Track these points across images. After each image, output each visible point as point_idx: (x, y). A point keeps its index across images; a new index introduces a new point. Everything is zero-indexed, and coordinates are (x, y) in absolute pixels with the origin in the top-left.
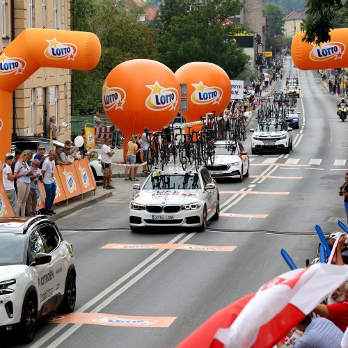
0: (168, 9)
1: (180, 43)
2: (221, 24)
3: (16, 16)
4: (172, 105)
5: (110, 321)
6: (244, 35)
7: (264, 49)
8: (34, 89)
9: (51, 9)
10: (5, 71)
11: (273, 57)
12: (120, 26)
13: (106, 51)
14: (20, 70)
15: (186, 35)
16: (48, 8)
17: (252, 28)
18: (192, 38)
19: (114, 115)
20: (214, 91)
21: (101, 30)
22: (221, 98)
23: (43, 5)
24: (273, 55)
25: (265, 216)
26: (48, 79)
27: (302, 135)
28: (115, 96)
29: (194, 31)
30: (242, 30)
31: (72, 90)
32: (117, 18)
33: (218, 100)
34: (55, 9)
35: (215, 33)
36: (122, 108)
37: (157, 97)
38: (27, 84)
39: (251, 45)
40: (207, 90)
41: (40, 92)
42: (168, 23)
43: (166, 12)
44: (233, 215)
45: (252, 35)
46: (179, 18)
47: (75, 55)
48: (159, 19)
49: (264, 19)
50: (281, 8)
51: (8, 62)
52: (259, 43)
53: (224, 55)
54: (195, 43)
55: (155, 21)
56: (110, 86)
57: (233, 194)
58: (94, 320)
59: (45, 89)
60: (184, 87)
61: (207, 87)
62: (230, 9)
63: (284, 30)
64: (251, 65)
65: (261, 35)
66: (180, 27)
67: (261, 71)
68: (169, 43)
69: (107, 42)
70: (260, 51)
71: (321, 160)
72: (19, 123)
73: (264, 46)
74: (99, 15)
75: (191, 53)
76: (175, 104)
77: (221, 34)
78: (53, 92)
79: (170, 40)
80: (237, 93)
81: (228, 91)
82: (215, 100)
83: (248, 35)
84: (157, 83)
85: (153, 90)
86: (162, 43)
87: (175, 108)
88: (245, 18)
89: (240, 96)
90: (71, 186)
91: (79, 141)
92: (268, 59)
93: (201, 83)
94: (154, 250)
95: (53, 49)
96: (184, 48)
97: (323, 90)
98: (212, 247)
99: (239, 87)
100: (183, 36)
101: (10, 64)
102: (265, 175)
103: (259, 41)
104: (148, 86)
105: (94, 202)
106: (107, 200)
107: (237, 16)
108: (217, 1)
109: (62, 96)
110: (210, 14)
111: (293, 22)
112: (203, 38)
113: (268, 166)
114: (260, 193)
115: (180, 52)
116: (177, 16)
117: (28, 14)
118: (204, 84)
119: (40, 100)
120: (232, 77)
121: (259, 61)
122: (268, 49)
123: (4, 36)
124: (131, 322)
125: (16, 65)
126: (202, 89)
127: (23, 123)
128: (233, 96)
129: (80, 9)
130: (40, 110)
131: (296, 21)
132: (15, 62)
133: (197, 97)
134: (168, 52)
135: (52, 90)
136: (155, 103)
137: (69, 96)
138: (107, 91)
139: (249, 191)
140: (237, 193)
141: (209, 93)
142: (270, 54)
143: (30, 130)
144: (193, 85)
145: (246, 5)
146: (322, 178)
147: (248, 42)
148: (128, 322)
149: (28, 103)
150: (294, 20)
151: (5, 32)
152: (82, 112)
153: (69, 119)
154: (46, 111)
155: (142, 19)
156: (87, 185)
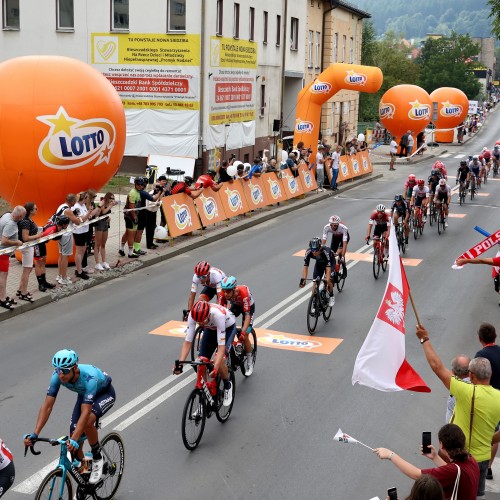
0: (427, 51)
1: (435, 74)
2: (464, 61)
3: (325, 53)
4: (426, 116)
6: (480, 69)
7: (494, 79)
8: (335, 103)
9: (349, 49)
10: (317, 91)
12: (395, 62)
13: (386, 78)
14: (328, 91)
15: (440, 69)
17: (486, 64)
18: (444, 70)
19: (387, 122)
20: (457, 108)
21: (381, 64)
22: (461, 113)
23: (343, 46)
26: (343, 96)
28: (387, 109)
29: (445, 66)
30: (479, 66)
31: (360, 104)
32: (394, 56)
33: (459, 114)
35: (460, 68)
36: (392, 117)
37: (416, 110)
38: (331, 100)
39: (484, 77)
40: (452, 107)
41: (338, 105)
42: (427, 60)
43: (425, 53)
45: (486, 69)
47: (365, 82)
48: (420, 57)
49: (495, 59)
52: (490, 75)
53: (465, 83)
54: (445, 74)
55: (418, 58)
56: (384, 102)
59: (342, 103)
60: (435, 105)
61: (452, 105)
62: (471, 52)
64: (484, 90)
65: (492, 69)
66: (435, 63)
67: (490, 95)
68: (427, 74)
69: (385, 73)
70: (491, 80)
72: (323, 126)
73: (494, 77)
74: (382, 53)
76: (428, 115)
77: (464, 68)
79: (428, 71)
80: (472, 109)
81: (466, 108)
82: (457, 114)
83: (483, 69)
84: (417, 101)
85: (414, 106)
86: (422, 74)
87: (428, 118)
88: (481, 58)
89: (475, 112)
90: (355, 169)
91: (361, 137)
92: (496, 86)
93: (448, 102)
95: (350, 77)
96: (437, 78)
99: (474, 105)
100: (437, 69)
101: (321, 86)
103: (490, 73)
105: (370, 180)
106: (379, 180)
107: (476, 56)
108: (462, 46)
109: (352, 108)
110: (457, 54)
112: (451, 71)
115: (435, 80)
116: (433, 55)
117: (333, 52)
118: (450, 103)
119: (338, 111)
120: (470, 98)
121: (490, 87)
122: (496, 79)
123: (316, 67)
125: (325, 87)
126: (448, 106)
127: (326, 125)
128: (470, 112)
129: (369, 50)
130: (338, 117)
132: (325, 85)
133: (445, 111)
134: (426, 80)
135: (346, 104)
136: (414, 115)
137: (357, 108)
138: (382, 105)
141: (453, 109)
143: (330, 130)
145: (483, 49)
147: (482, 74)
149: (329, 112)
151: (317, 64)
152: (366, 120)
153: (356, 123)
154: (341, 118)
155: (410, 57)
156: (366, 168)
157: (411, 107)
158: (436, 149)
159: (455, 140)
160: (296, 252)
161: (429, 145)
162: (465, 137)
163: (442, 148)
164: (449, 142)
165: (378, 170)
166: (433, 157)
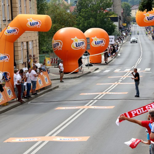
0: (80, 6)
1: (85, 21)
2: (103, 12)
3: (13, 11)
4: (83, 47)
5: (61, 139)
6: (114, 16)
7: (123, 22)
8: (22, 42)
9: (28, 7)
10: (10, 33)
11: (127, 26)
12: (59, 14)
13: (54, 25)
14: (16, 33)
16: (27, 7)
17: (117, 13)
18: (91, 18)
19: (58, 53)
20: (102, 40)
22: (105, 43)
23: (25, 5)
24: (127, 25)
25: (126, 93)
26: (28, 38)
27: (141, 59)
28: (58, 44)
29: (92, 15)
30: (113, 14)
31: (39, 41)
33: (103, 44)
34: (30, 7)
35: (101, 16)
36: (61, 49)
37: (76, 43)
38: (19, 40)
39: (117, 21)
41: (25, 44)
42: (80, 12)
43: (79, 7)
44: (113, 93)
45: (117, 16)
46: (85, 10)
47: (40, 25)
48: (76, 11)
49: (122, 9)
50: (130, 4)
51: (11, 29)
52: (120, 20)
53: (105, 25)
54: (92, 20)
55: (74, 12)
56: (55, 40)
57: (112, 84)
58: (53, 139)
59: (27, 42)
60: (88, 39)
61: (99, 39)
62: (107, 5)
63: (131, 14)
64: (117, 29)
65: (121, 16)
66: (85, 14)
67: (122, 32)
68: (81, 21)
69: (54, 22)
70: (121, 23)
71: (150, 69)
73: (123, 21)
74: (51, 9)
75: (91, 25)
76: (84, 46)
77: (104, 16)
78: (31, 43)
79: (81, 19)
80: (111, 41)
81: (108, 40)
82: (102, 45)
83: (115, 16)
84: (76, 37)
85: (74, 41)
86: (78, 21)
87: (84, 48)
88: (114, 9)
89: (113, 42)
90: (40, 84)
92: (124, 27)
93: (96, 37)
94: (79, 109)
95: (30, 23)
96: (87, 23)
97: (149, 39)
98: (104, 107)
99: (113, 38)
100: (87, 18)
101: (12, 30)
102: (126, 76)
103: (120, 19)
104: (72, 39)
105: (51, 90)
106: (56, 89)
107: (110, 8)
108: (101, 2)
109: (35, 45)
110: (99, 8)
111: (135, 10)
112: (96, 18)
113: (127, 72)
114: (124, 83)
116: (84, 9)
117: (18, 10)
118: (97, 38)
119: (25, 47)
120: (109, 35)
121: (120, 28)
122: (124, 22)
123: (8, 19)
124: (70, 140)
125: (14, 30)
126: (96, 40)
127: (18, 58)
128: (110, 43)
129: (42, 7)
130: (26, 51)
131: (136, 10)
132: (14, 29)
133: (94, 43)
134: (81, 25)
135: (30, 43)
136: (75, 46)
137: (38, 45)
138: (54, 42)
139: (119, 83)
140: (114, 84)
141: (100, 42)
142: (125, 25)
143: (21, 60)
144: (92, 38)
145: (114, 3)
146: (151, 76)
147: (115, 19)
148: (69, 139)
149: (19, 49)
150: (135, 9)
151: (8, 17)
152: (44, 52)
153: (38, 55)
154: (28, 52)
155: (69, 11)
156: (47, 83)
157: (73, 41)
158: (91, 68)
159: (103, 61)
160: (5, 140)
161: (86, 66)
162: (109, 59)
163: (95, 67)
164: (99, 63)
165: (55, 83)
166: (90, 72)
